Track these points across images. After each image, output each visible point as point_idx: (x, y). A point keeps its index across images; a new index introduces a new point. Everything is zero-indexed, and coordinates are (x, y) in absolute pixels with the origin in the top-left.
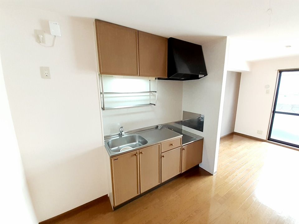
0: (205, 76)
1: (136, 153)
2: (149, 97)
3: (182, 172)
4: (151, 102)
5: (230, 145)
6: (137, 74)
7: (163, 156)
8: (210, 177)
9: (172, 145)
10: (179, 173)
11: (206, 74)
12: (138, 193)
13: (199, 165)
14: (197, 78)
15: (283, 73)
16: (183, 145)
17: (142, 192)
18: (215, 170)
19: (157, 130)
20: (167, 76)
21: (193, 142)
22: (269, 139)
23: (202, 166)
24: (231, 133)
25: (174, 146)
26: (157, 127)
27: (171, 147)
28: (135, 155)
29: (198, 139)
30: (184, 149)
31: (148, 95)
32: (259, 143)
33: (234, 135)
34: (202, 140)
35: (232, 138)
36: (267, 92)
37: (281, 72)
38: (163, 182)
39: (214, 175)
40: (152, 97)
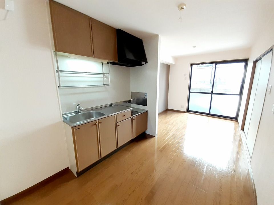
0: (146, 63)
1: (95, 123)
2: (102, 78)
3: (134, 138)
4: (104, 83)
5: (165, 117)
6: (92, 55)
7: (119, 125)
8: (153, 138)
9: (125, 116)
10: (131, 139)
11: (146, 62)
12: (99, 158)
13: (145, 131)
14: (141, 65)
15: (193, 66)
16: (133, 116)
17: (102, 156)
18: (156, 133)
19: (111, 107)
20: (117, 60)
21: (140, 113)
22: (188, 111)
23: (148, 132)
24: (165, 109)
25: (127, 117)
26: (111, 105)
27: (125, 118)
28: (95, 124)
29: (143, 112)
30: (134, 119)
31: (102, 77)
32: (182, 114)
33: (168, 111)
34: (146, 113)
35: (167, 112)
36: (185, 79)
37: (192, 65)
38: (119, 146)
39: (156, 136)
40: (105, 79)
